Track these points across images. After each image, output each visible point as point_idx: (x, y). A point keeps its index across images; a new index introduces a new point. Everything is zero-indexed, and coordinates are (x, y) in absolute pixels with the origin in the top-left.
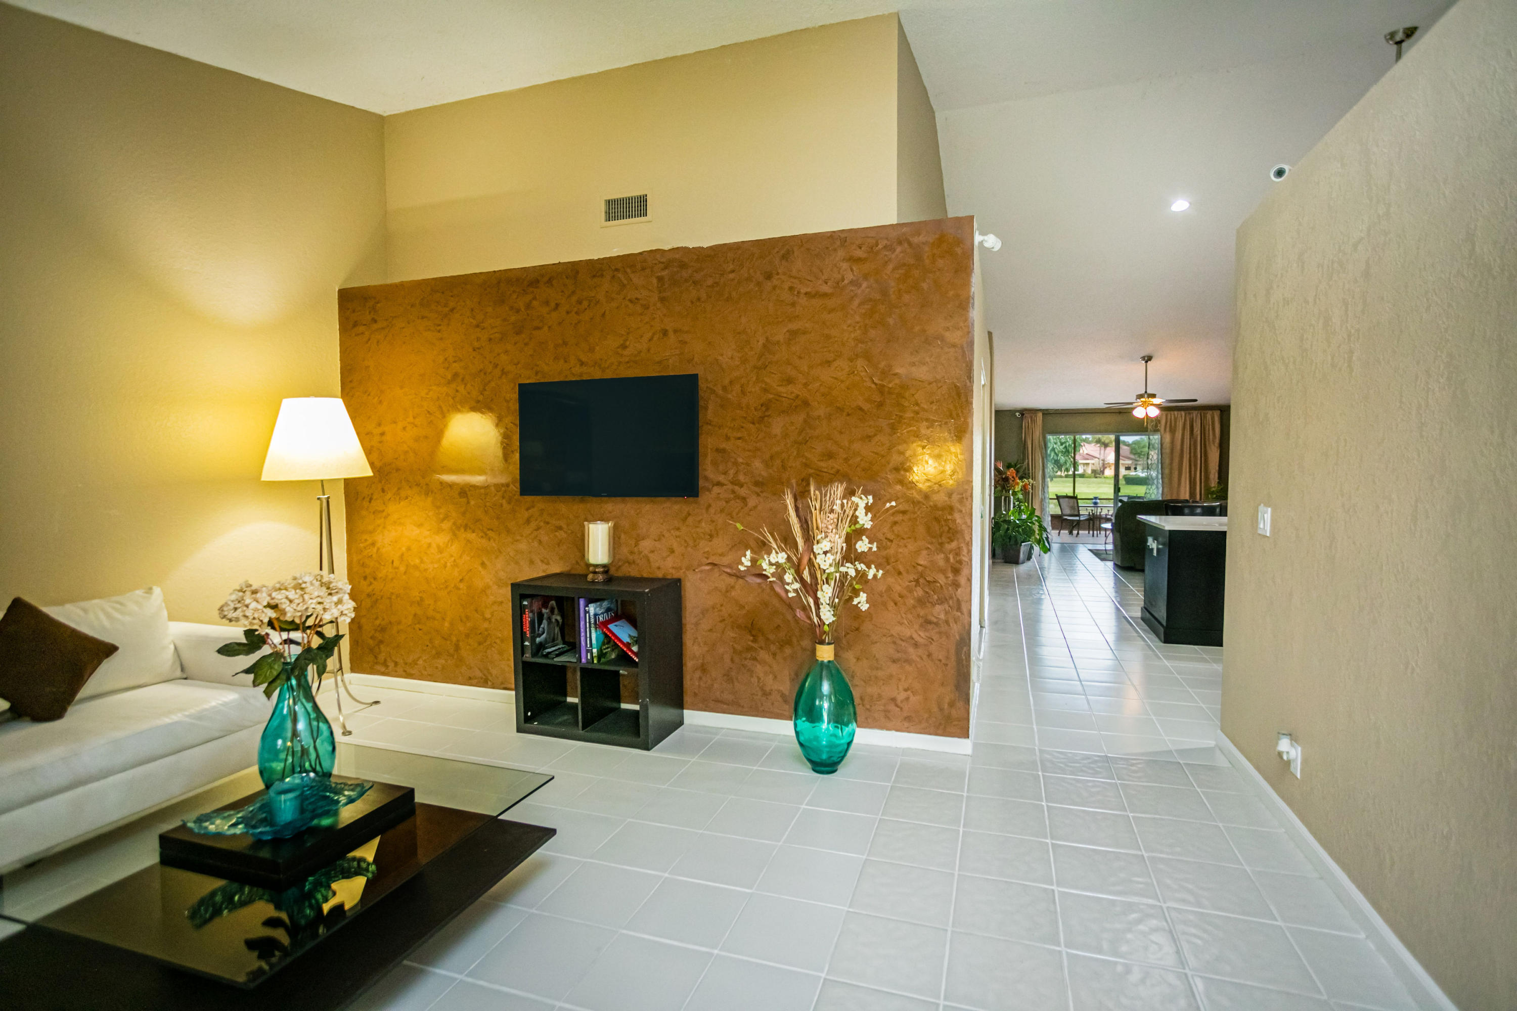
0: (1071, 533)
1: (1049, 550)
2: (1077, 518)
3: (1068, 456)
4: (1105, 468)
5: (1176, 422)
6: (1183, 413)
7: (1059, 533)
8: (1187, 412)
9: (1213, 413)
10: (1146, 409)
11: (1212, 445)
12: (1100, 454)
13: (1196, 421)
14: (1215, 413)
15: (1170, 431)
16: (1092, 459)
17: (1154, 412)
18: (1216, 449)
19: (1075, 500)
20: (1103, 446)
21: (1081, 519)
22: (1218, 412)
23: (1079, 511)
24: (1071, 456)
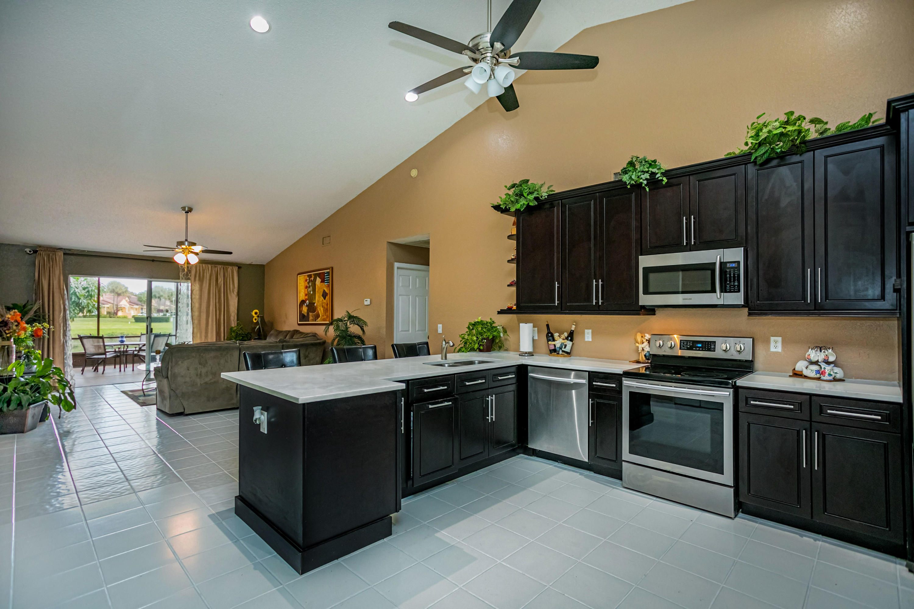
0: (96, 370)
1: (75, 407)
2: (104, 356)
3: (90, 299)
4: (118, 310)
5: (203, 273)
6: (210, 266)
7: (83, 370)
8: (213, 265)
9: (233, 268)
10: (186, 256)
11: (232, 293)
12: (114, 301)
13: (220, 274)
14: (234, 269)
15: (199, 280)
16: (107, 304)
17: (194, 260)
18: (235, 297)
19: (101, 340)
20: (117, 295)
21: (107, 357)
22: (235, 269)
23: (105, 349)
24: (94, 300)
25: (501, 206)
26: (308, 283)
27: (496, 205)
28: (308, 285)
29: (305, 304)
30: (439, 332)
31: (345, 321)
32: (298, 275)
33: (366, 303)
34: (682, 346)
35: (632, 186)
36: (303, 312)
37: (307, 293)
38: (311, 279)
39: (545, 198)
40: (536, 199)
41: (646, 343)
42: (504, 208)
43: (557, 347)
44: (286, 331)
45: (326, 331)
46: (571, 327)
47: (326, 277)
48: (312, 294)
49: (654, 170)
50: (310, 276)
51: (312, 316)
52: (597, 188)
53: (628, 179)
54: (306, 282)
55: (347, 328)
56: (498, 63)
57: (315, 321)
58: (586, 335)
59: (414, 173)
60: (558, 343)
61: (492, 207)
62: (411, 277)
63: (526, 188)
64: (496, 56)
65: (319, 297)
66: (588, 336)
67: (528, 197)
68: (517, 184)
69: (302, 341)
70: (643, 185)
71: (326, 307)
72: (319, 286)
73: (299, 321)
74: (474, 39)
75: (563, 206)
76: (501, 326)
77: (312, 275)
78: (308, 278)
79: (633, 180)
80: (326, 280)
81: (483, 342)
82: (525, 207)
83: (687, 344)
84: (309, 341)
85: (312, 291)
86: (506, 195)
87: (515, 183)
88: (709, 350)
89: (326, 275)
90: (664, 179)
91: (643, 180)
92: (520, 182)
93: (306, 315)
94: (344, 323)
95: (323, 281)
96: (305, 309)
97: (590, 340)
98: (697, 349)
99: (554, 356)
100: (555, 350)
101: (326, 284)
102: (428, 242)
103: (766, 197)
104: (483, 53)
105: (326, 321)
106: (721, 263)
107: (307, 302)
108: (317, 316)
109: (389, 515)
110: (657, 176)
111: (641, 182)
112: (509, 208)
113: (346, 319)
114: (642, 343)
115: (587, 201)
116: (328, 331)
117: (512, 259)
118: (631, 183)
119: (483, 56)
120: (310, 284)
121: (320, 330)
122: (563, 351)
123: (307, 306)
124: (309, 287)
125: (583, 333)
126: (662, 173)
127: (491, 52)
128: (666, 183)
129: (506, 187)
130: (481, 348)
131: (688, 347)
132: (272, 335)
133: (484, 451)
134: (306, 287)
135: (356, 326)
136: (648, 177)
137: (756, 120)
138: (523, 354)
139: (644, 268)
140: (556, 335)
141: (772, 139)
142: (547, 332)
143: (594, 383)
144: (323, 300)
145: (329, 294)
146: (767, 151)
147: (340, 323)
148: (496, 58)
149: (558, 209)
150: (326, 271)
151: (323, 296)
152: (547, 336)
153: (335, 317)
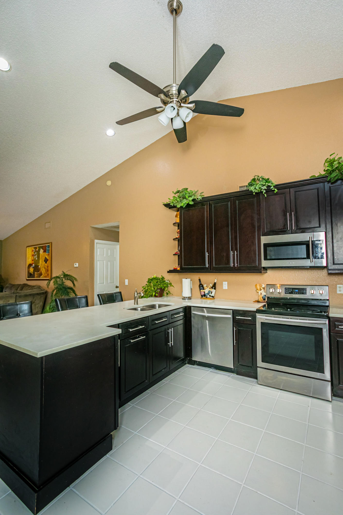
25: (170, 204)
26: (34, 253)
27: (166, 204)
28: (34, 254)
29: (32, 267)
30: (126, 284)
31: (61, 278)
32: (27, 247)
33: (75, 266)
34: (286, 292)
35: (256, 193)
36: (30, 272)
37: (33, 259)
38: (36, 250)
39: (200, 200)
40: (193, 200)
41: (263, 290)
42: (173, 205)
43: (206, 293)
44: (18, 285)
45: (48, 285)
46: (215, 280)
47: (47, 249)
48: (37, 260)
49: (269, 184)
50: (36, 248)
51: (37, 274)
52: (233, 194)
53: (254, 189)
54: (33, 252)
55: (63, 283)
56: (180, 106)
57: (39, 278)
58: (224, 285)
59: (109, 183)
60: (206, 291)
61: (163, 205)
62: (105, 249)
63: (187, 193)
64: (180, 101)
65: (42, 262)
66: (225, 286)
67: (189, 199)
68: (180, 191)
69: (30, 292)
70: (264, 193)
71: (47, 268)
72: (42, 254)
73: (28, 278)
74: (166, 88)
75: (210, 205)
76: (168, 280)
77: (37, 248)
78: (34, 250)
79: (256, 190)
80: (47, 251)
81: (158, 291)
82: (186, 205)
83: (289, 290)
84: (35, 291)
85: (37, 258)
86: (173, 197)
87: (179, 190)
88: (303, 293)
89: (47, 247)
90: (275, 190)
91: (263, 190)
92: (182, 190)
93: (32, 274)
94: (61, 279)
95: (45, 251)
96: (32, 270)
97: (227, 288)
98: (296, 293)
99: (204, 299)
100: (205, 295)
101: (47, 253)
102: (118, 227)
103: (336, 202)
104: (171, 98)
105: (47, 277)
106: (312, 241)
107: (34, 265)
108: (41, 274)
109: (110, 433)
110: (271, 188)
111: (262, 191)
112: (176, 205)
113: (62, 276)
114: (260, 290)
115: (226, 202)
116: (50, 285)
117: (177, 238)
118: (255, 192)
119: (171, 100)
120: (36, 253)
121: (43, 284)
122: (210, 296)
123: (33, 267)
124: (35, 255)
125: (222, 284)
126: (274, 186)
127: (177, 97)
128: (276, 192)
129: (173, 192)
130: (157, 295)
131: (290, 292)
132: (7, 287)
133: (167, 366)
134: (33, 255)
135: (69, 281)
136: (266, 188)
137: (329, 157)
138: (184, 298)
139: (264, 244)
140: (205, 286)
141: (340, 168)
142: (199, 284)
143: (237, 317)
144: (44, 264)
145: (49, 260)
146: (337, 175)
147: (58, 279)
148: (180, 102)
149: (207, 207)
150: (47, 245)
151: (45, 261)
152: (200, 287)
153: (54, 275)
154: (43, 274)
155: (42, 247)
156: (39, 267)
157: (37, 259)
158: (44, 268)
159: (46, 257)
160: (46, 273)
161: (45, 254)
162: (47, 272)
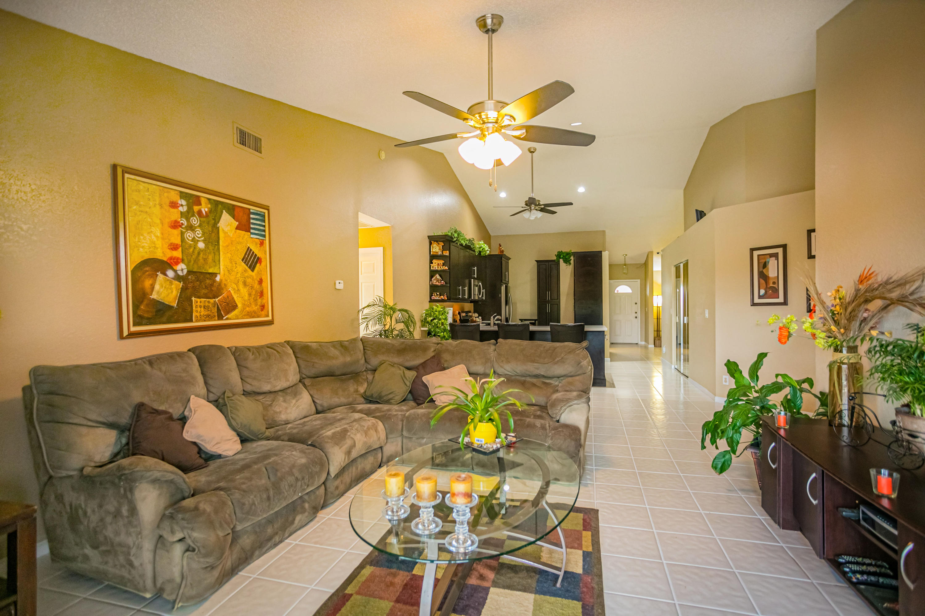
37: (180, 241)
47: (252, 221)
48: (202, 250)
54: (179, 211)
59: (383, 155)
65: (231, 261)
71: (256, 286)
72: (230, 235)
77: (202, 200)
80: (254, 229)
85: (205, 242)
89: (252, 216)
93: (175, 304)
95: (243, 227)
96: (170, 287)
101: (255, 236)
105: (256, 317)
107: (181, 266)
108: (228, 308)
120: (196, 222)
134: (179, 227)
144: (245, 271)
145: (263, 260)
150: (252, 208)
151: (245, 260)
154: (240, 305)
155: (232, 210)
156: (218, 279)
157: (201, 245)
158: (245, 284)
159: (252, 247)
160: (256, 300)
161: (246, 237)
162: (259, 300)
